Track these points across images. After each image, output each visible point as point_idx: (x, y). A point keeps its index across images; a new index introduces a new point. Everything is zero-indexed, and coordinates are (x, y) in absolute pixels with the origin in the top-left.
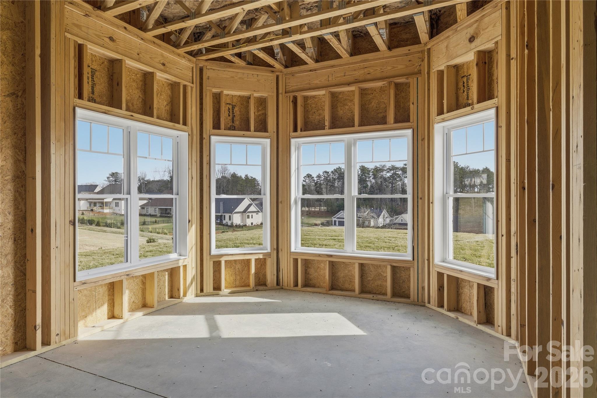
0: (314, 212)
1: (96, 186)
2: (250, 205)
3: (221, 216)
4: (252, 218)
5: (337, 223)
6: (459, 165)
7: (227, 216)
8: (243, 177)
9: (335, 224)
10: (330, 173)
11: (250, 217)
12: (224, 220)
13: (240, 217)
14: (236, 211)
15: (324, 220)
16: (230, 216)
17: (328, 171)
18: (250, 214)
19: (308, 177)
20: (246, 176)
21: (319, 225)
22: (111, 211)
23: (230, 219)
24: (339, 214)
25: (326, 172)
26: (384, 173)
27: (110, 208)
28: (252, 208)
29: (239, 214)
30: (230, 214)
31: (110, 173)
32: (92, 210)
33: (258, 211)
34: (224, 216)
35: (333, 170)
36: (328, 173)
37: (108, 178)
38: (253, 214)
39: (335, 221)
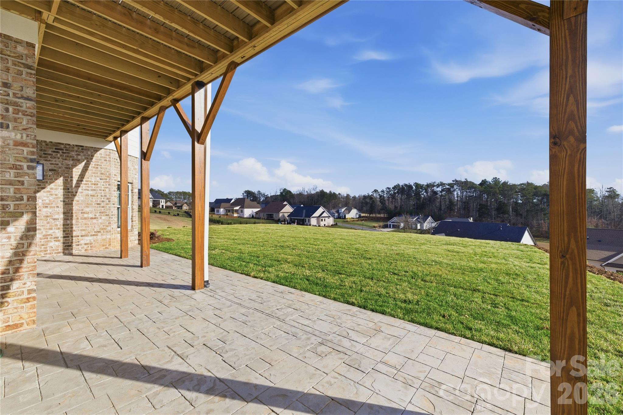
0: (373, 217)
1: (231, 199)
2: (323, 212)
3: (304, 219)
4: (325, 221)
5: (392, 226)
6: (500, 181)
7: (307, 219)
8: (328, 192)
9: (390, 227)
10: (391, 189)
11: (324, 220)
12: (306, 222)
13: (316, 220)
14: (313, 216)
15: (381, 224)
16: (309, 219)
17: (390, 187)
18: (323, 219)
19: (375, 192)
20: (330, 192)
21: (377, 227)
22: (239, 215)
23: (309, 222)
24: (393, 220)
25: (388, 188)
26: (435, 188)
27: (237, 214)
28: (325, 214)
29: (316, 218)
30: (309, 218)
31: (244, 191)
32: (227, 215)
33: (330, 217)
34: (306, 219)
35: (393, 186)
36: (390, 188)
37: (243, 194)
38: (326, 218)
39: (390, 225)
